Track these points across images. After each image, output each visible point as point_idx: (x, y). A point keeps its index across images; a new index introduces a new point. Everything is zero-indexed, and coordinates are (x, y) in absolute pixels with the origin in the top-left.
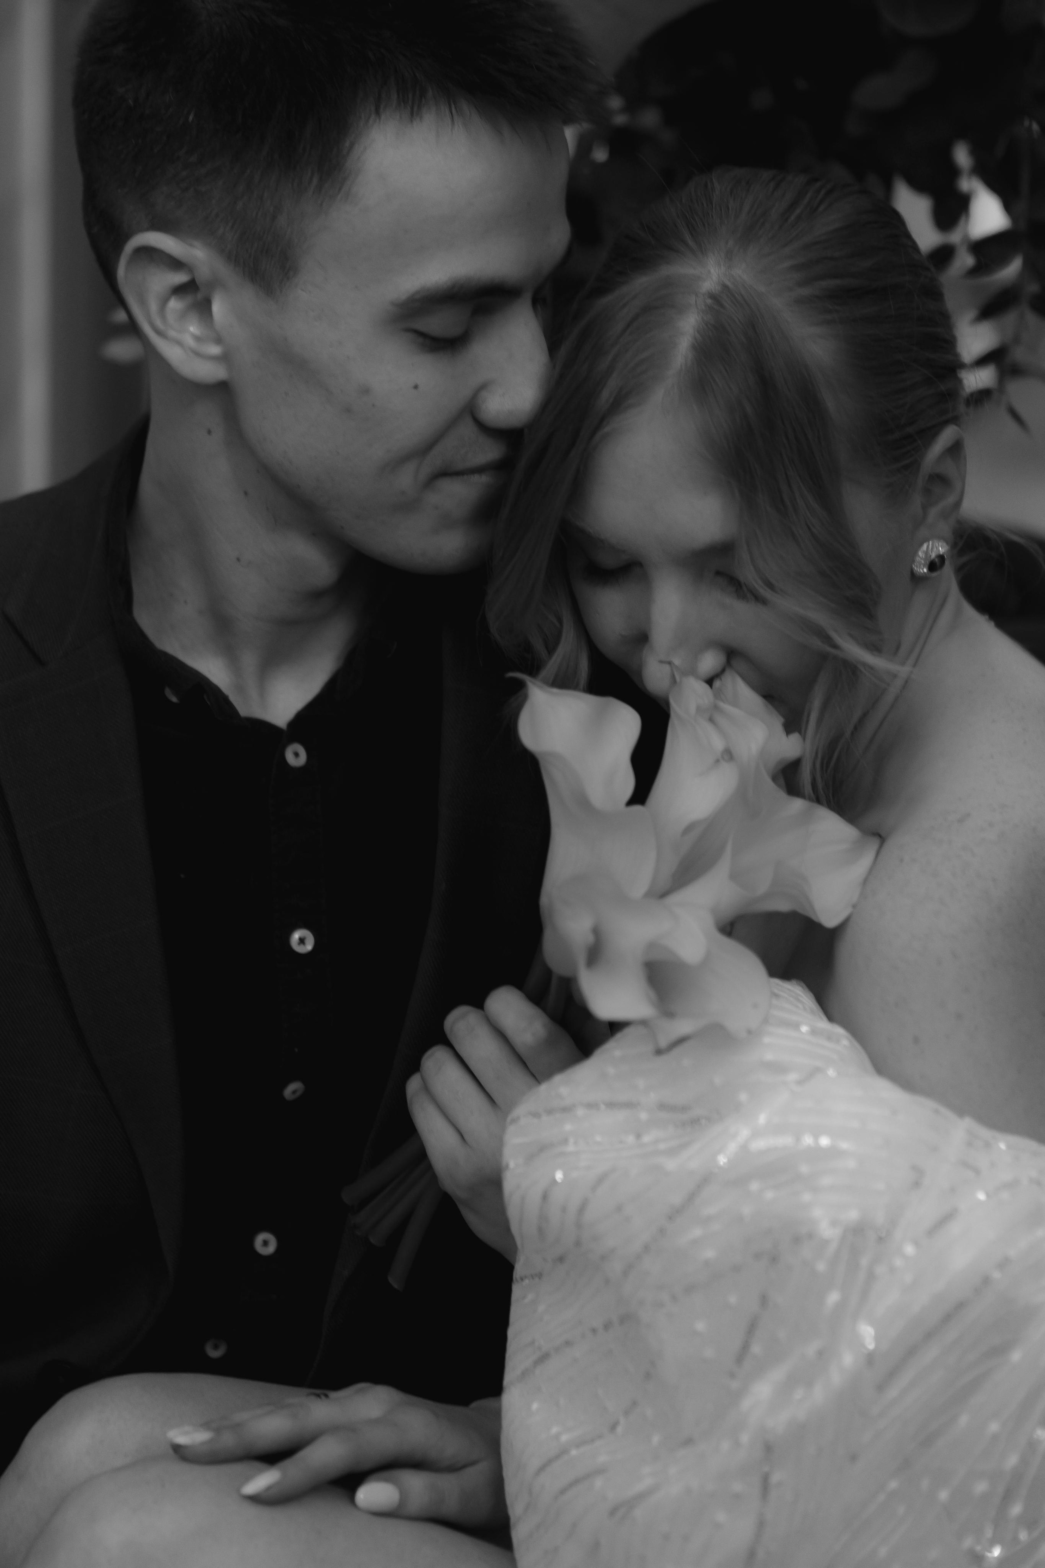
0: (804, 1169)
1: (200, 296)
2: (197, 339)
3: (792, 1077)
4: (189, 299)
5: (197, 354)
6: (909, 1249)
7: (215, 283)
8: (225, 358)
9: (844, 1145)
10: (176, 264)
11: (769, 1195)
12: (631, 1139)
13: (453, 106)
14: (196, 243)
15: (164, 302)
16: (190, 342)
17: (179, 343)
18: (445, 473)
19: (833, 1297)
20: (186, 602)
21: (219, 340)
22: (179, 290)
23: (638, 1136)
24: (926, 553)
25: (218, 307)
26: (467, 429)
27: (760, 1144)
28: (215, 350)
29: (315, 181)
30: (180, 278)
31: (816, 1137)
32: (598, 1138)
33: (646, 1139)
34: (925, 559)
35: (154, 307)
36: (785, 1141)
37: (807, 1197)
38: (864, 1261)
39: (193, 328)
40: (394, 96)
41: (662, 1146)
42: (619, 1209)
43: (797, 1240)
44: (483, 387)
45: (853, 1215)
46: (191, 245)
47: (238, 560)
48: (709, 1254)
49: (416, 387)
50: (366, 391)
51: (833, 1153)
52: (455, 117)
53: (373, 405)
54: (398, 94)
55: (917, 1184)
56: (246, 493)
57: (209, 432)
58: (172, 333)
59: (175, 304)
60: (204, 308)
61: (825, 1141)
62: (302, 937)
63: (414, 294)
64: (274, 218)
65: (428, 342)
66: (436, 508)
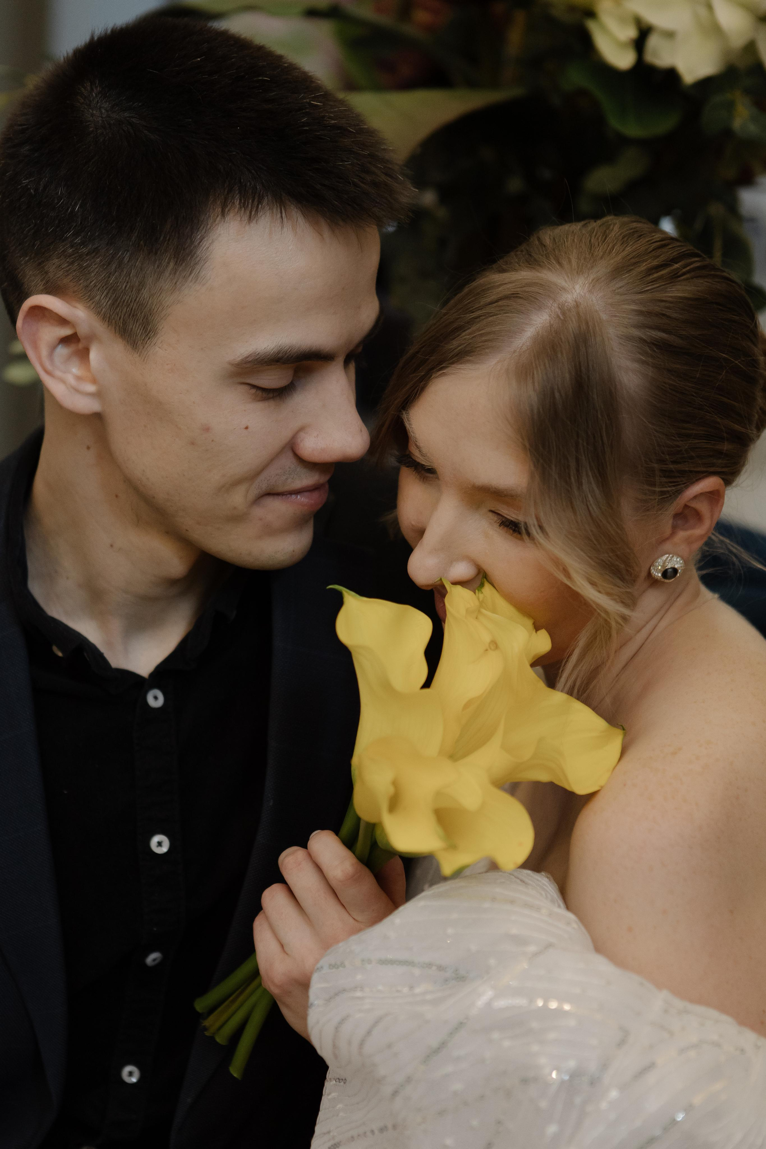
0: (534, 1025)
1: (81, 346)
2: (79, 378)
3: (532, 949)
4: (72, 347)
5: (77, 391)
6: (614, 1094)
7: (91, 338)
8: (98, 395)
9: (567, 1007)
10: (63, 321)
11: (506, 1043)
12: (406, 990)
13: (283, 211)
14: (78, 306)
15: (53, 348)
16: (71, 380)
17: (63, 381)
18: (271, 494)
19: (552, 1129)
20: (68, 578)
21: (94, 381)
22: (65, 341)
23: (411, 988)
24: (664, 563)
25: (94, 355)
26: (288, 461)
27: (501, 1003)
28: (91, 388)
29: (172, 264)
30: (66, 332)
31: (546, 1001)
32: (380, 988)
33: (418, 990)
34: (662, 567)
35: (44, 352)
36: (520, 1002)
37: (535, 1048)
38: (578, 1100)
39: (75, 369)
40: (237, 203)
41: (429, 997)
42: (389, 1046)
43: (525, 1081)
44: (302, 429)
45: (572, 1064)
46: (74, 307)
47: (112, 546)
48: (458, 1086)
49: (247, 428)
50: (207, 429)
51: (559, 1013)
52: (285, 220)
53: (213, 441)
54: (240, 200)
55: (622, 1043)
56: (117, 496)
57: (87, 449)
58: (58, 373)
59: (62, 351)
60: (83, 354)
61: (553, 1005)
62: (160, 841)
63: (247, 357)
64: (139, 291)
65: (259, 393)
66: (261, 519)
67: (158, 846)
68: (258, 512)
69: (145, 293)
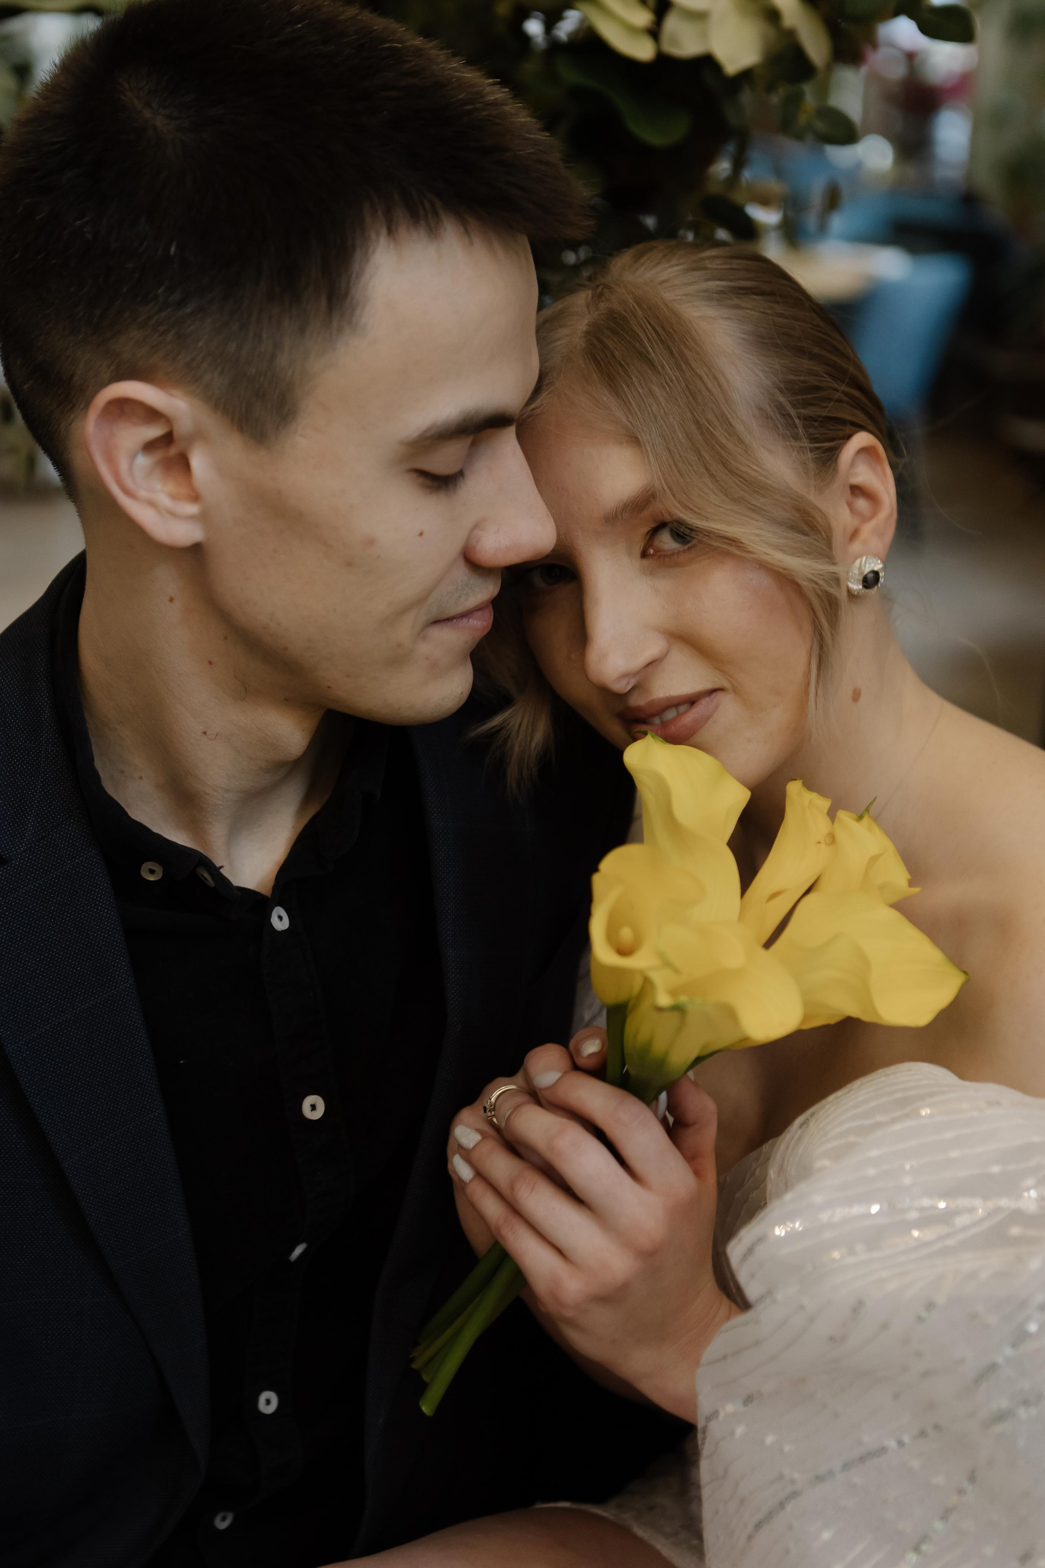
1: (173, 451)
2: (173, 497)
4: (158, 455)
5: (173, 514)
7: (193, 437)
8: (204, 518)
10: (152, 414)
14: (175, 392)
15: (133, 457)
16: (164, 500)
18: (439, 620)
20: (141, 778)
21: (196, 499)
22: (149, 447)
24: (860, 568)
25: (198, 461)
26: (459, 572)
28: (192, 509)
30: (154, 432)
34: (859, 574)
35: (122, 464)
39: (160, 486)
44: (480, 524)
46: (172, 395)
47: (204, 733)
49: (421, 534)
50: (370, 542)
53: (378, 557)
56: (210, 663)
57: (171, 600)
58: (143, 493)
59: (143, 462)
62: (313, 1103)
63: (426, 431)
64: (273, 357)
65: (428, 482)
66: (427, 658)
67: (312, 1110)
68: (424, 648)
69: (282, 360)
